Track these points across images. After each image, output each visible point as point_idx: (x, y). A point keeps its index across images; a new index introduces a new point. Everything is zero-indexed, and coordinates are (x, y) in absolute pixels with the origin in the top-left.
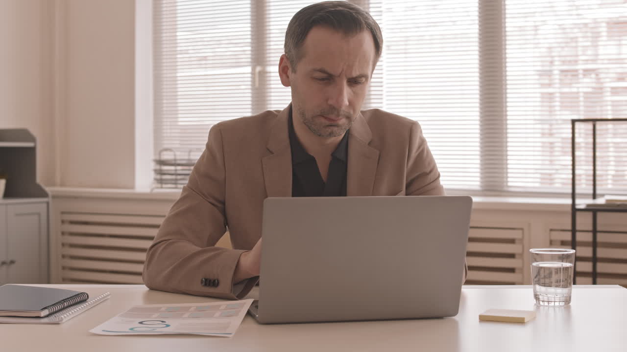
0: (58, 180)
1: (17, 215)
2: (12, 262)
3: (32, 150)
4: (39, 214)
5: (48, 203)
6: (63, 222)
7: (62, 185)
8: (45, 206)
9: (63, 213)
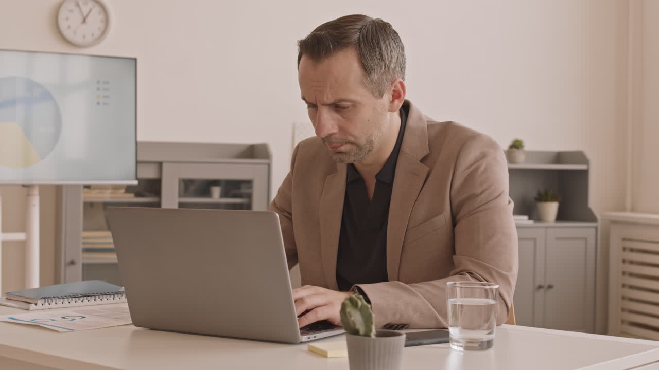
0: (628, 205)
1: (558, 239)
2: (550, 287)
3: (585, 173)
4: (586, 239)
5: (596, 228)
6: (624, 249)
7: (633, 210)
8: (593, 230)
9: (624, 239)
